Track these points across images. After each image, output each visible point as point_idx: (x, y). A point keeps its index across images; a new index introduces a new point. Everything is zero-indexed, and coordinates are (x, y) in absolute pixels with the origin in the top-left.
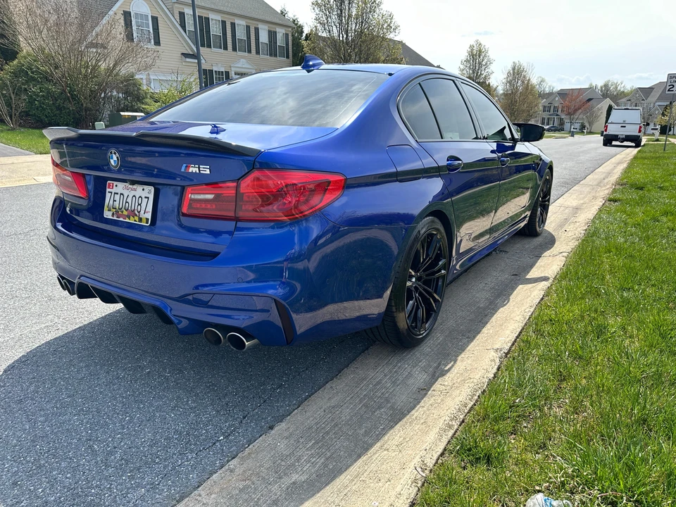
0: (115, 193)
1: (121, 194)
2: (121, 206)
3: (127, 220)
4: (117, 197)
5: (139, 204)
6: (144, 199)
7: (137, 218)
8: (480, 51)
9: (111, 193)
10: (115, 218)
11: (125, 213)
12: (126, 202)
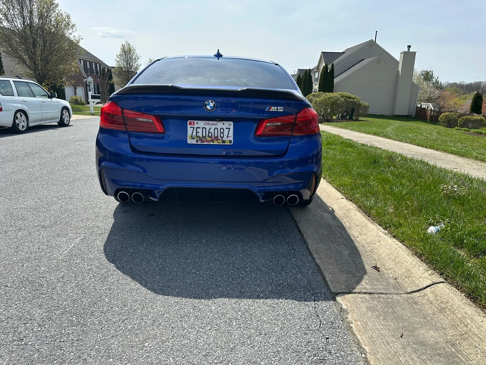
0: (197, 128)
1: (203, 128)
2: (204, 135)
3: (211, 143)
4: (200, 130)
5: (221, 133)
6: (225, 130)
7: (220, 141)
8: (130, 49)
9: (194, 128)
10: (199, 143)
11: (208, 139)
12: (209, 132)
